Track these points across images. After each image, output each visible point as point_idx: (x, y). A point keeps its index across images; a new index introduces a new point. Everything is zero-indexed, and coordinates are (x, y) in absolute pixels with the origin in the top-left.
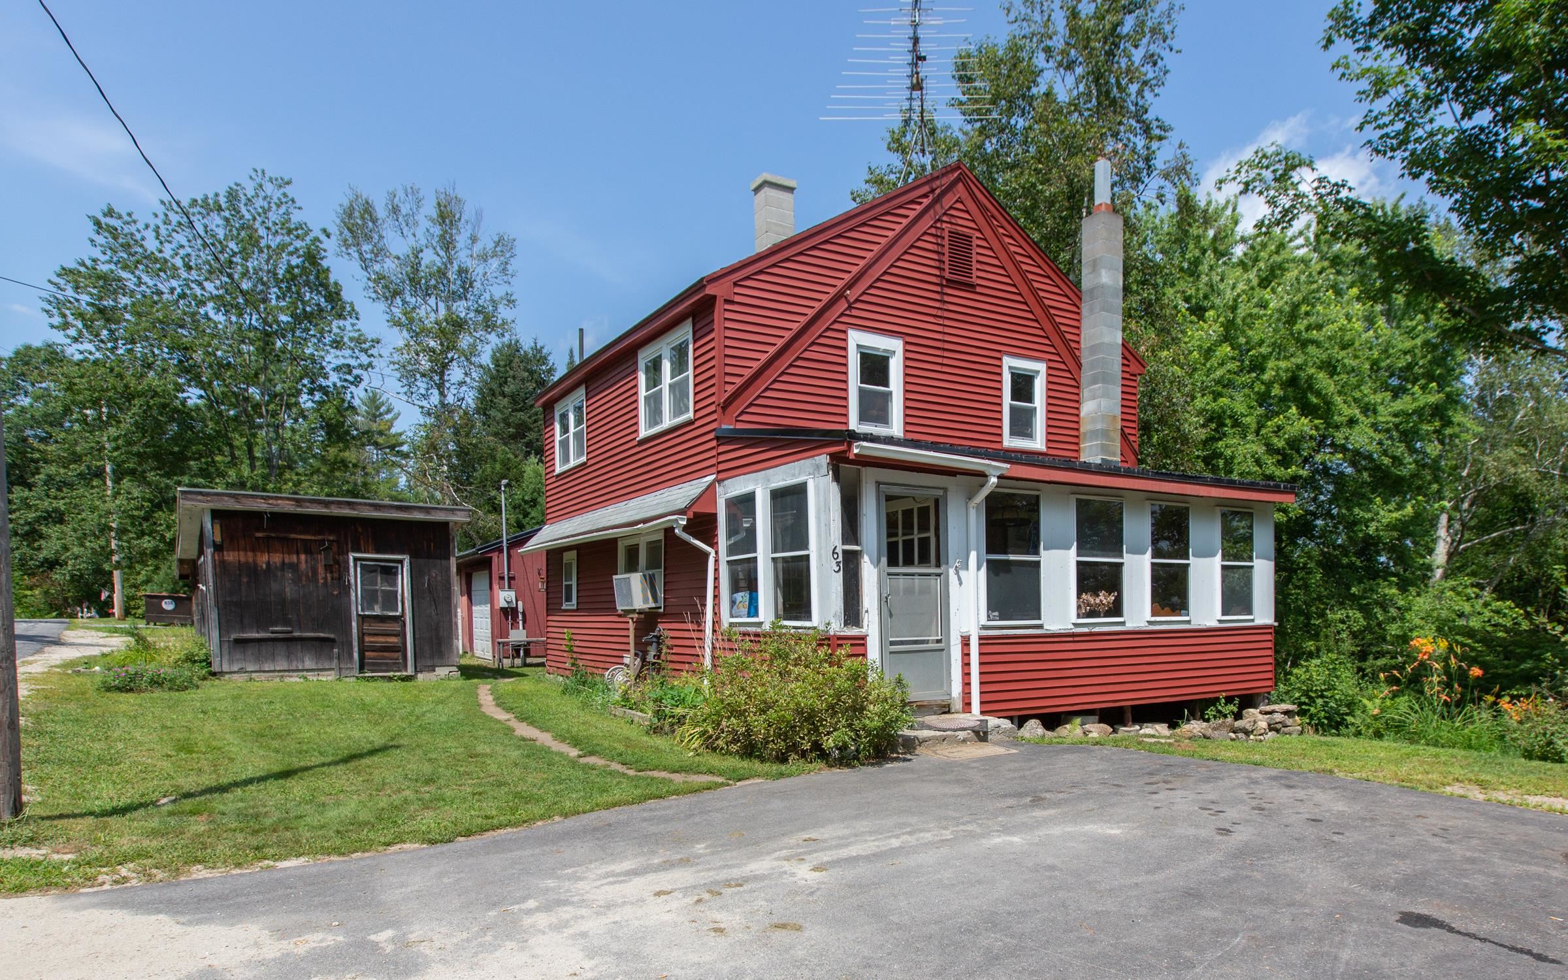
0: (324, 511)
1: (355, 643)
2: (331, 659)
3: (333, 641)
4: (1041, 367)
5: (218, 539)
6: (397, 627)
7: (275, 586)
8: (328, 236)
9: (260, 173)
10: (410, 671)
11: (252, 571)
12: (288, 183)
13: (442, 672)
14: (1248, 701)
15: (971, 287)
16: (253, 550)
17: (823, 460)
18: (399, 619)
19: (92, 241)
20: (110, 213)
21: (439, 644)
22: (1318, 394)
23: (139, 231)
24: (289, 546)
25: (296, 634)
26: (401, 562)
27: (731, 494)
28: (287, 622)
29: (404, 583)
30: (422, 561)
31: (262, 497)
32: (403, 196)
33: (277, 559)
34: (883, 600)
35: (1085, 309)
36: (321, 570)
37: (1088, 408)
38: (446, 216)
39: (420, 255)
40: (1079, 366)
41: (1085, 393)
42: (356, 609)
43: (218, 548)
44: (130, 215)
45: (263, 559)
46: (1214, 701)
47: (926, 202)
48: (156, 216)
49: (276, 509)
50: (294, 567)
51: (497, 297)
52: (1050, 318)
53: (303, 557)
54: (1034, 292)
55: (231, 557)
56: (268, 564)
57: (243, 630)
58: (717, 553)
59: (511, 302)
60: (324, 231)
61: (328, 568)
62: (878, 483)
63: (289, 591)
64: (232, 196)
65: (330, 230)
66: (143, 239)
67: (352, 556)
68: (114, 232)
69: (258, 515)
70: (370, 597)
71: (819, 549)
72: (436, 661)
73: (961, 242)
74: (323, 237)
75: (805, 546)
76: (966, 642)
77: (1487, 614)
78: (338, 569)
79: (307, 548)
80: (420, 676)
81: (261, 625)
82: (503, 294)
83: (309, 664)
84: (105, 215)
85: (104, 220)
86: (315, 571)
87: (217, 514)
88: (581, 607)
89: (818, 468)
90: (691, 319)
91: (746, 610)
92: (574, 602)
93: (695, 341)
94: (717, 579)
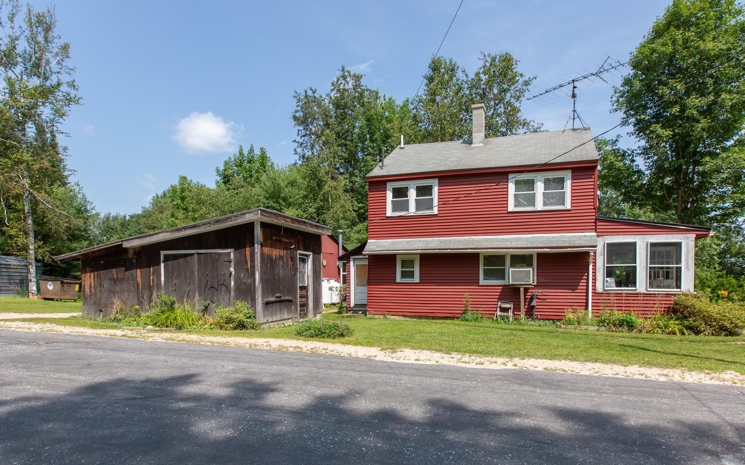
1: (299, 302)
2: (292, 312)
3: (292, 301)
5: (262, 240)
7: (277, 270)
10: (310, 317)
13: (318, 317)
16: (271, 247)
17: (692, 235)
18: (306, 288)
21: (318, 301)
24: (281, 245)
25: (283, 298)
26: (307, 256)
27: (610, 242)
28: (280, 291)
29: (309, 266)
30: (315, 256)
33: (278, 252)
42: (299, 283)
43: (262, 245)
45: (275, 253)
49: (286, 224)
50: (282, 258)
53: (285, 252)
55: (266, 250)
56: (275, 256)
57: (268, 297)
58: (595, 262)
61: (292, 259)
63: (281, 272)
67: (298, 252)
72: (317, 311)
79: (286, 247)
83: (286, 315)
86: (288, 262)
87: (264, 225)
88: (423, 281)
89: (688, 238)
90: (570, 171)
91: (614, 285)
92: (417, 279)
93: (573, 179)
94: (594, 273)
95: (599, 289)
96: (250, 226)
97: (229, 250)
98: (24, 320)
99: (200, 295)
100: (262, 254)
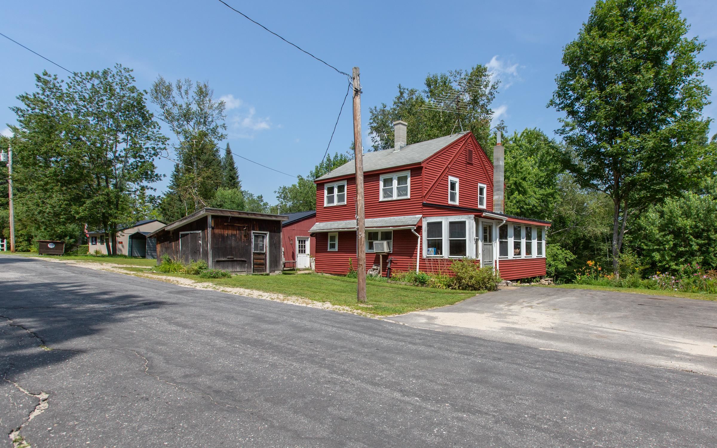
0: (247, 216)
1: (252, 262)
2: (245, 268)
3: (245, 261)
4: (485, 186)
5: (213, 225)
6: (263, 257)
7: (229, 242)
8: (147, 93)
9: (119, 66)
10: (268, 272)
11: (222, 236)
12: (132, 71)
13: (277, 272)
14: (541, 277)
15: (472, 164)
16: (223, 229)
17: (472, 216)
18: (265, 254)
19: (37, 85)
20: (45, 74)
21: (277, 263)
22: (523, 188)
23: (58, 83)
24: (233, 228)
25: (235, 259)
26: (266, 234)
27: (429, 221)
28: (232, 255)
29: (267, 240)
30: (273, 234)
31: (229, 211)
32: (184, 83)
33: (230, 232)
34: (483, 251)
35: (495, 171)
36: (243, 237)
37: (495, 198)
38: (202, 93)
39: (190, 106)
40: (493, 186)
41: (495, 193)
42: (253, 251)
43: (213, 228)
44: (55, 76)
45: (226, 232)
46: (534, 278)
47: (464, 142)
48: (70, 78)
49: (233, 215)
50: (235, 235)
51: (219, 125)
52: (487, 173)
53: (238, 232)
54: (484, 166)
55: (217, 231)
56: (227, 234)
57: (219, 258)
58: (421, 237)
59: (224, 127)
60: (145, 91)
61: (245, 236)
62: (482, 222)
63: (233, 244)
64: (105, 73)
65: (147, 91)
66: (60, 86)
67: (252, 232)
68: (46, 82)
69: (227, 217)
70: (256, 246)
71: (470, 238)
72: (276, 269)
73: (470, 152)
74: (144, 93)
75: (465, 236)
76: (496, 262)
77: (564, 254)
78: (248, 236)
79: (239, 229)
80: (271, 274)
81: (225, 256)
82: (222, 124)
83: (238, 270)
84: (44, 75)
85: (42, 76)
86: (241, 237)
87: (213, 217)
88: (340, 251)
89: (470, 218)
90: (410, 171)
91: (433, 253)
92: (336, 249)
93: (411, 177)
94: (421, 244)
95: (425, 255)
96: (205, 219)
97: (200, 231)
98: (119, 268)
99: (191, 256)
100: (213, 235)
